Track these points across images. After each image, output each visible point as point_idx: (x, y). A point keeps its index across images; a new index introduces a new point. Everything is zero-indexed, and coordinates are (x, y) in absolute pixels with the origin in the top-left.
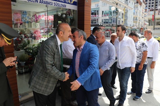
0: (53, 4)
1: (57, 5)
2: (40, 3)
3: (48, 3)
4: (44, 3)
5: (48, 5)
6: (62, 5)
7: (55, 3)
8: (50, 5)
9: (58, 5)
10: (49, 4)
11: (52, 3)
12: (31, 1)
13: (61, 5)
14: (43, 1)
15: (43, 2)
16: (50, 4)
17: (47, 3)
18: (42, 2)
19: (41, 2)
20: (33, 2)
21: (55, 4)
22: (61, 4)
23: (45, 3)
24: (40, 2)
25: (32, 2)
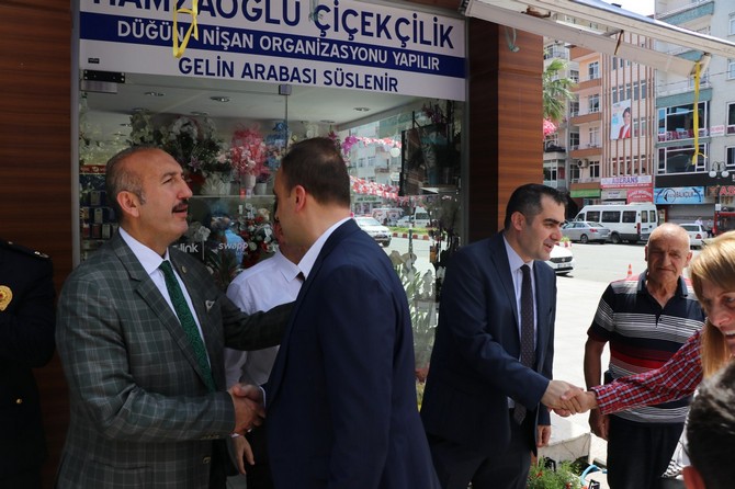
0: (321, 79)
1: (339, 82)
2: (247, 78)
3: (290, 73)
4: (269, 76)
5: (288, 82)
6: (372, 80)
7: (333, 69)
8: (303, 84)
9: (346, 81)
10: (293, 78)
11: (311, 74)
12: (196, 73)
13: (367, 82)
14: (260, 69)
15: (261, 73)
16: (303, 77)
17: (284, 77)
18: (257, 72)
19: (250, 74)
20: (208, 74)
21: (332, 76)
22: (367, 76)
23: (275, 76)
24: (244, 74)
25: (205, 76)
